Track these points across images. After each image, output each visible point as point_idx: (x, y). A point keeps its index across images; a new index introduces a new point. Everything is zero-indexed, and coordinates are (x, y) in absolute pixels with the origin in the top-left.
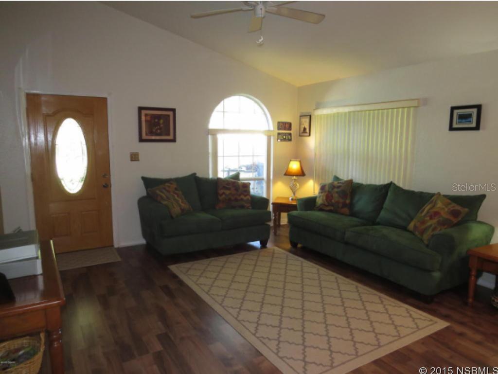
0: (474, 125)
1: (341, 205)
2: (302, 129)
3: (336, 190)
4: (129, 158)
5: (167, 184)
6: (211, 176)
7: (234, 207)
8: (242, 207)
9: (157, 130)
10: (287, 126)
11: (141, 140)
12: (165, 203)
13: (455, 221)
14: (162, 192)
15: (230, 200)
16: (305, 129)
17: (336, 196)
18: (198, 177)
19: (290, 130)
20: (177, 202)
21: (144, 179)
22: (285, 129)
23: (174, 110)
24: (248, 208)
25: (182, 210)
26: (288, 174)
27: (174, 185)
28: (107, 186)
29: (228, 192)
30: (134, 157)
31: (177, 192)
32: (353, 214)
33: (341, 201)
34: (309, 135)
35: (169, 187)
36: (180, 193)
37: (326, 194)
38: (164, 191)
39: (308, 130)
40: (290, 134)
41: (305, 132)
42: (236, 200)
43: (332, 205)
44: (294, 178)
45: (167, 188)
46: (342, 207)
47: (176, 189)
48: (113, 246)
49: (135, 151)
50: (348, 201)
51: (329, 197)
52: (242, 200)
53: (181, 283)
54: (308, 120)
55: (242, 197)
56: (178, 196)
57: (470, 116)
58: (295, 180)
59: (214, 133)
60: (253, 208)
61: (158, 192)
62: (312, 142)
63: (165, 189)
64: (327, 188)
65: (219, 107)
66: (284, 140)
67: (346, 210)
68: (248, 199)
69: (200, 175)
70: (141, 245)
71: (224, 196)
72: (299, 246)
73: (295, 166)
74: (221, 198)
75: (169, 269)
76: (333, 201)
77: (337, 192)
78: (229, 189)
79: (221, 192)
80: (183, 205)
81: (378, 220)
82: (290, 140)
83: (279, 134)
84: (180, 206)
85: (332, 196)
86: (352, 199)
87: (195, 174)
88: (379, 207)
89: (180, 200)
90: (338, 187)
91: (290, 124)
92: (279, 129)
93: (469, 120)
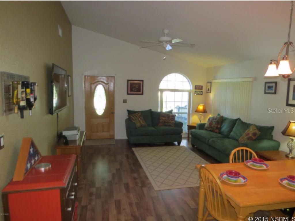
0: (273, 92)
1: (215, 128)
2: (208, 89)
3: (214, 120)
4: (122, 102)
5: (137, 114)
6: (159, 111)
7: (166, 126)
8: (170, 126)
9: (135, 89)
10: (200, 87)
11: (128, 94)
12: (134, 121)
13: (254, 138)
14: (133, 117)
15: (165, 122)
16: (209, 89)
17: (214, 123)
18: (152, 111)
19: (202, 89)
20: (140, 121)
21: (128, 111)
22: (199, 89)
23: (143, 81)
24: (173, 126)
25: (142, 125)
26: (197, 111)
27: (140, 114)
28: (113, 113)
29: (164, 118)
30: (125, 101)
31: (140, 117)
32: (220, 133)
33: (216, 126)
34: (210, 93)
35: (137, 115)
36: (142, 118)
37: (210, 122)
38: (135, 117)
39: (210, 90)
40: (202, 91)
41: (209, 91)
42: (167, 122)
43: (212, 128)
44: (201, 113)
45: (136, 115)
46: (216, 129)
47: (140, 116)
48: (114, 138)
49: (125, 98)
50: (219, 126)
51: (211, 124)
52: (170, 122)
53: (134, 154)
54: (210, 85)
55: (171, 121)
56: (141, 119)
57: (272, 87)
58: (201, 114)
59: (162, 91)
60: (175, 127)
61: (132, 117)
62: (212, 95)
63: (135, 115)
64: (211, 120)
65: (165, 79)
66: (199, 94)
67: (217, 131)
68: (173, 123)
69: (153, 110)
70: (126, 140)
71: (162, 120)
72: (195, 146)
73: (201, 107)
74: (161, 121)
75: (132, 149)
76: (212, 126)
77: (215, 122)
78: (165, 117)
79: (161, 118)
80: (142, 123)
81: (230, 136)
82: (202, 94)
83: (195, 91)
84: (141, 123)
85: (212, 123)
86: (221, 125)
87: (151, 109)
88: (231, 130)
89: (141, 121)
90: (216, 119)
91: (202, 86)
92: (195, 89)
93: (271, 89)
